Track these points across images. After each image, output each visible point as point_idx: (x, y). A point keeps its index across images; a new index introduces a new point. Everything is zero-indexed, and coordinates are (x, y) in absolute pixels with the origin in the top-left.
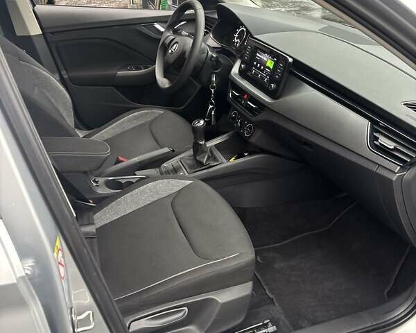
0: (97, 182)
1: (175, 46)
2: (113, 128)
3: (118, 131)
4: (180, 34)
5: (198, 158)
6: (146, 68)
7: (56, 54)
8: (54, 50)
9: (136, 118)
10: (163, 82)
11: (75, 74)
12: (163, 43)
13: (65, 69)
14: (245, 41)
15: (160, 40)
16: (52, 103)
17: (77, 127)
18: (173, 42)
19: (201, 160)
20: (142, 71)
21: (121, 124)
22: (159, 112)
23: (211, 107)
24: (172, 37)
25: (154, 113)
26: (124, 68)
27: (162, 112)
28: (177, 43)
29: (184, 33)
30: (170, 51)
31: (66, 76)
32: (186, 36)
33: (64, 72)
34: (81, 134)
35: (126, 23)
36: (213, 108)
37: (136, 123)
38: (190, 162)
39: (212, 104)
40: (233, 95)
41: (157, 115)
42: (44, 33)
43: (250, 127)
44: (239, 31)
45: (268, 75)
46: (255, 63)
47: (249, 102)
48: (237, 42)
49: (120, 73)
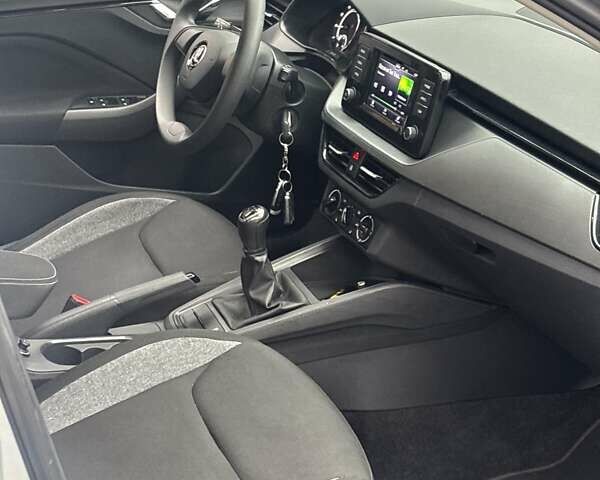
1: (200, 50)
3: (67, 245)
4: (212, 25)
5: (252, 293)
6: (132, 101)
10: (173, 130)
12: (174, 43)
15: (165, 38)
18: (197, 42)
19: (260, 298)
20: (124, 109)
22: (162, 200)
23: (282, 183)
24: (194, 32)
25: (150, 202)
26: (83, 101)
27: (170, 201)
28: (204, 43)
29: (220, 21)
30: (189, 62)
32: (225, 28)
36: (287, 187)
37: (108, 228)
38: (235, 305)
39: (284, 176)
40: (331, 155)
41: (159, 208)
43: (366, 222)
44: (344, 16)
45: (402, 109)
46: (376, 85)
47: (363, 168)
48: (342, 41)
49: (73, 113)
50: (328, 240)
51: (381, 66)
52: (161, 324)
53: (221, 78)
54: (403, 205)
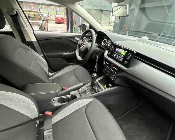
0: (54, 101)
2: (62, 72)
4: (84, 41)
5: (93, 87)
6: (73, 52)
7: (42, 48)
8: (41, 46)
9: (69, 68)
10: (79, 58)
11: (49, 54)
12: (79, 44)
13: (46, 53)
14: (106, 43)
15: (78, 43)
16: (40, 65)
17: (49, 71)
18: (83, 44)
19: (95, 88)
21: (64, 71)
23: (96, 66)
24: (82, 42)
25: (75, 66)
26: (66, 52)
27: (78, 66)
29: (86, 41)
30: (82, 47)
31: (46, 55)
33: (45, 54)
34: (51, 74)
35: (65, 37)
36: (97, 67)
38: (90, 88)
39: (96, 65)
40: (106, 64)
42: (37, 41)
43: (114, 76)
44: (103, 40)
45: (122, 57)
46: (115, 52)
47: (114, 67)
48: (103, 44)
49: (64, 54)
50: (104, 76)
51: (116, 49)
52: (78, 91)
53: (88, 51)
54: (124, 76)
